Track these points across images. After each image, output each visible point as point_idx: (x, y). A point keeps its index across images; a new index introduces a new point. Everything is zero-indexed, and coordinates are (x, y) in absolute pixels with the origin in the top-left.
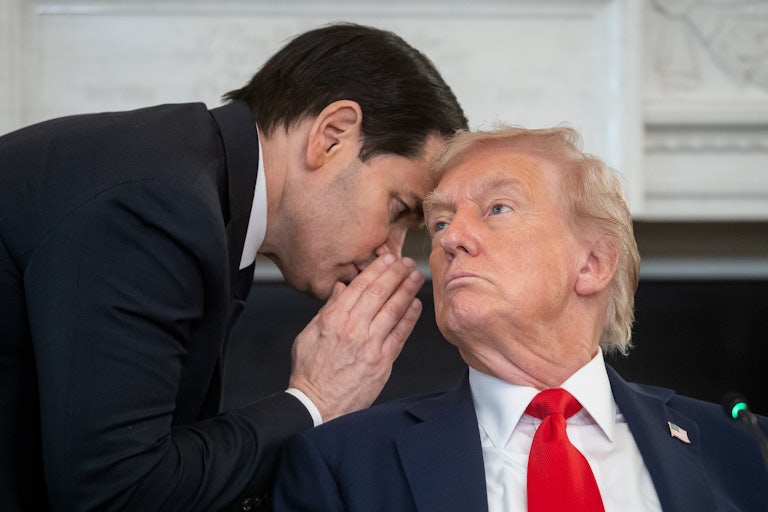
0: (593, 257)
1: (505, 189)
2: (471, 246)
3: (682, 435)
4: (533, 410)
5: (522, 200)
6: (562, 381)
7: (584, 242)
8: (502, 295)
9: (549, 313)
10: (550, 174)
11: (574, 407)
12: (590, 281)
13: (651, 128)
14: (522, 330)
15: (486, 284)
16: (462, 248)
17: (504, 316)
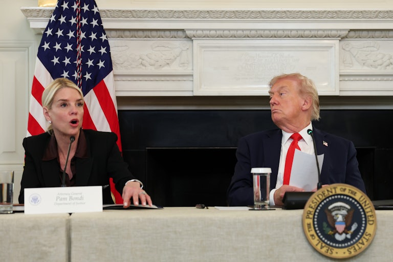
0: (305, 101)
1: (284, 88)
2: (277, 103)
3: (326, 144)
4: (291, 137)
5: (288, 90)
6: (299, 131)
7: (303, 99)
8: (284, 114)
9: (295, 116)
10: (295, 84)
11: (300, 138)
12: (305, 107)
13: (341, 76)
14: (289, 121)
15: (281, 112)
16: (275, 103)
17: (285, 118)
